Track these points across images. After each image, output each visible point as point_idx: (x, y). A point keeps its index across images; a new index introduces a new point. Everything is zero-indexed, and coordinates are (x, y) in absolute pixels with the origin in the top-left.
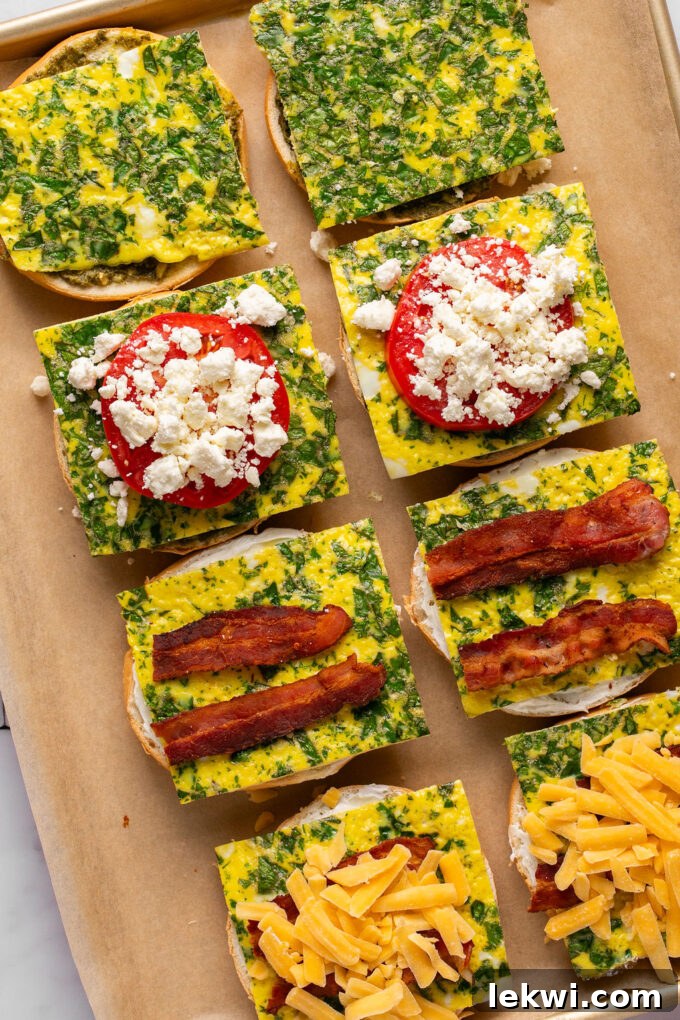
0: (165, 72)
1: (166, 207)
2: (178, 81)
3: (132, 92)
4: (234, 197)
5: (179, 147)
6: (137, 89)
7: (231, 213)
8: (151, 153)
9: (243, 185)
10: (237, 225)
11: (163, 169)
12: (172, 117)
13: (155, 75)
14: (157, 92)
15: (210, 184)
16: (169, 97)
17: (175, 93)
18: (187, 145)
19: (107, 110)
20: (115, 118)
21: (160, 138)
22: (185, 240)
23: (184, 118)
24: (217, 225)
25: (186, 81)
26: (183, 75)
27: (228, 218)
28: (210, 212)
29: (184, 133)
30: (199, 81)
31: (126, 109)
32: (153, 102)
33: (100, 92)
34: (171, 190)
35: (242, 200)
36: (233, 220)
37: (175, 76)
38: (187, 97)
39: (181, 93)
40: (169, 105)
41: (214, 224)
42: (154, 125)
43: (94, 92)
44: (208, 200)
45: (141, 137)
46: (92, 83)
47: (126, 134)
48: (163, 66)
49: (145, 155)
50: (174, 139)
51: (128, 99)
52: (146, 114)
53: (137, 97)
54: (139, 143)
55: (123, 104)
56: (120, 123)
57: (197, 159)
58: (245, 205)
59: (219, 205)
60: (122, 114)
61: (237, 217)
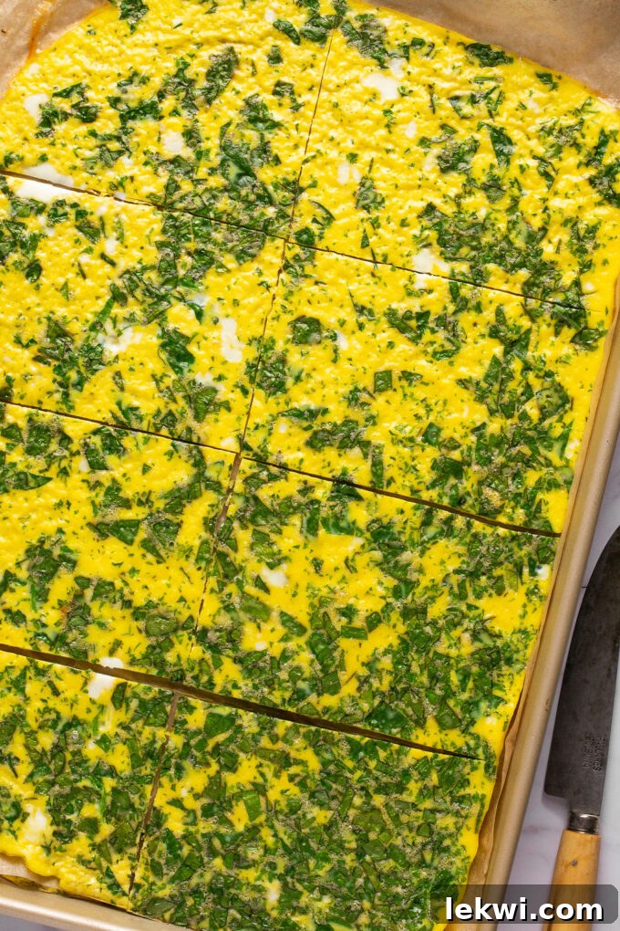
0: (127, 710)
1: (58, 825)
2: (133, 726)
3: (89, 711)
4: (120, 851)
5: (100, 780)
6: (95, 711)
7: (111, 862)
8: (74, 772)
9: (133, 845)
10: (109, 874)
11: (75, 791)
12: (110, 752)
13: (116, 708)
14: (110, 723)
15: (106, 829)
16: (117, 734)
17: (123, 734)
18: (109, 783)
19: (58, 713)
20: (60, 727)
21: (90, 763)
22: (58, 861)
23: (120, 759)
24: (93, 865)
25: (140, 729)
26: (140, 723)
27: (105, 864)
28: (93, 849)
29: (112, 772)
30: (151, 737)
31: (75, 722)
32: (102, 730)
33: (62, 696)
34: (72, 813)
35: (126, 857)
36: (108, 868)
37: (133, 720)
38: (131, 743)
39: (128, 736)
40: (113, 741)
41: (90, 862)
42: (92, 751)
43: (56, 692)
44: (98, 839)
45: (74, 754)
46: (59, 684)
47: (62, 744)
48: (128, 705)
49: (68, 770)
50: (99, 773)
51: (82, 715)
52: (90, 737)
53: (90, 718)
54: (69, 757)
55: (75, 718)
56: (63, 732)
57: (109, 799)
58: (126, 863)
59: (104, 848)
60: (69, 726)
61: (114, 868)
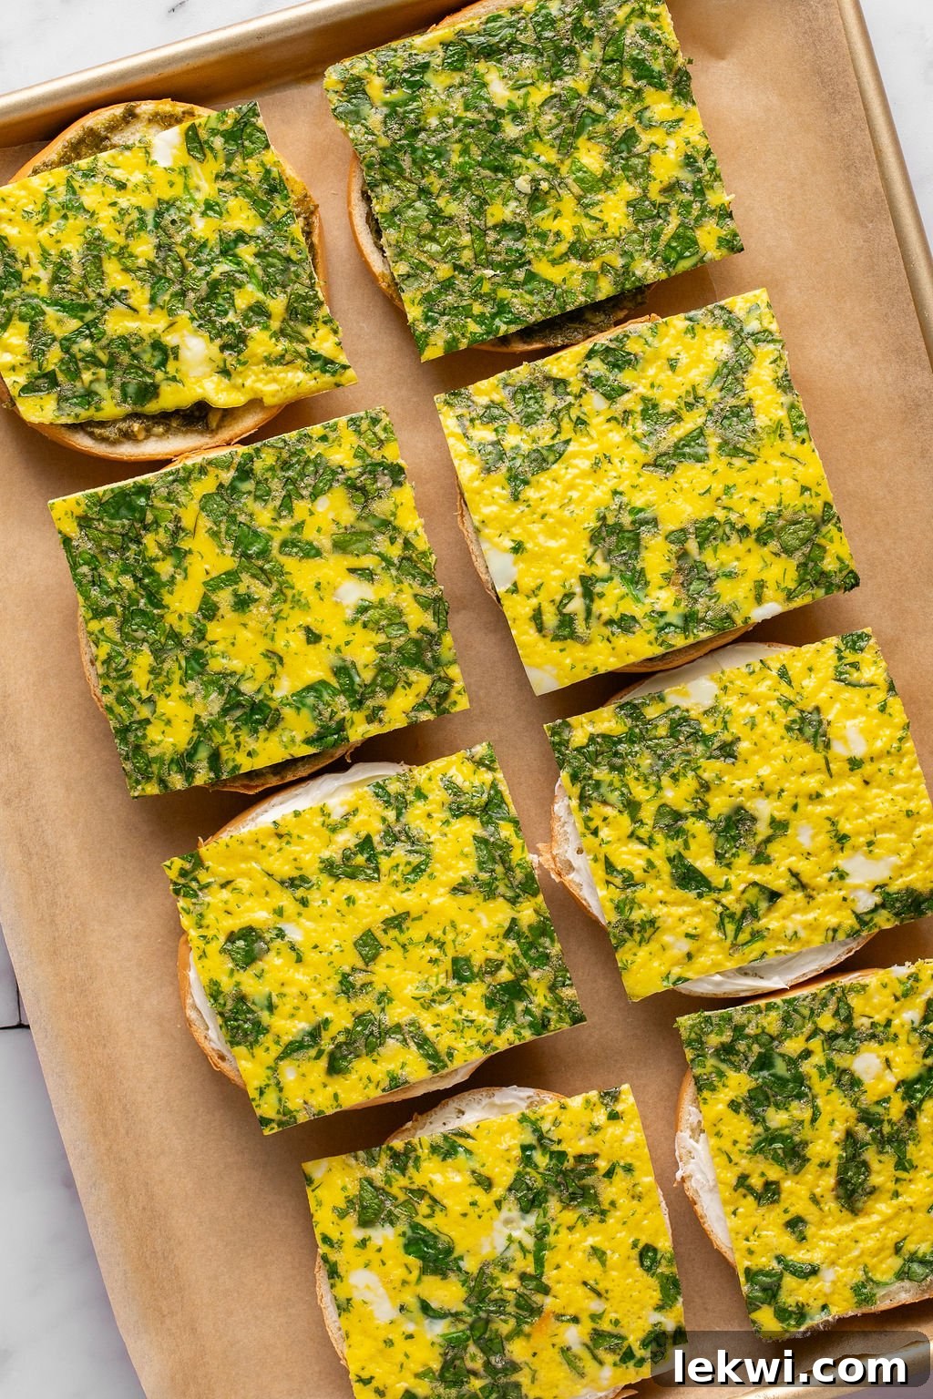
0: (215, 157)
1: (219, 335)
2: (233, 169)
3: (172, 184)
4: (309, 320)
5: (235, 256)
6: (179, 180)
7: (306, 341)
8: (199, 264)
9: (320, 304)
10: (313, 357)
11: (214, 285)
12: (225, 216)
13: (201, 162)
14: (204, 183)
15: (277, 304)
16: (220, 190)
17: (228, 185)
18: (246, 252)
19: (138, 208)
20: (150, 219)
21: (211, 243)
22: (246, 378)
23: (242, 217)
24: (288, 358)
25: (242, 168)
26: (238, 160)
27: (301, 348)
28: (277, 340)
29: (241, 237)
30: (260, 169)
31: (163, 207)
32: (200, 197)
33: (130, 185)
34: (226, 313)
35: (320, 324)
36: (308, 350)
37: (229, 163)
38: (242, 187)
39: (236, 184)
40: (221, 200)
41: (283, 356)
42: (202, 228)
43: (121, 186)
44: (275, 324)
45: (185, 244)
46: (118, 174)
47: (165, 240)
48: (212, 149)
49: (191, 267)
50: (228, 248)
51: (167, 194)
52: (191, 213)
53: (178, 191)
54: (183, 252)
55: (160, 201)
56: (157, 226)
57: (259, 271)
58: (324, 331)
59: (289, 331)
60: (159, 214)
61: (314, 346)
